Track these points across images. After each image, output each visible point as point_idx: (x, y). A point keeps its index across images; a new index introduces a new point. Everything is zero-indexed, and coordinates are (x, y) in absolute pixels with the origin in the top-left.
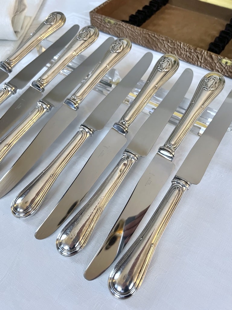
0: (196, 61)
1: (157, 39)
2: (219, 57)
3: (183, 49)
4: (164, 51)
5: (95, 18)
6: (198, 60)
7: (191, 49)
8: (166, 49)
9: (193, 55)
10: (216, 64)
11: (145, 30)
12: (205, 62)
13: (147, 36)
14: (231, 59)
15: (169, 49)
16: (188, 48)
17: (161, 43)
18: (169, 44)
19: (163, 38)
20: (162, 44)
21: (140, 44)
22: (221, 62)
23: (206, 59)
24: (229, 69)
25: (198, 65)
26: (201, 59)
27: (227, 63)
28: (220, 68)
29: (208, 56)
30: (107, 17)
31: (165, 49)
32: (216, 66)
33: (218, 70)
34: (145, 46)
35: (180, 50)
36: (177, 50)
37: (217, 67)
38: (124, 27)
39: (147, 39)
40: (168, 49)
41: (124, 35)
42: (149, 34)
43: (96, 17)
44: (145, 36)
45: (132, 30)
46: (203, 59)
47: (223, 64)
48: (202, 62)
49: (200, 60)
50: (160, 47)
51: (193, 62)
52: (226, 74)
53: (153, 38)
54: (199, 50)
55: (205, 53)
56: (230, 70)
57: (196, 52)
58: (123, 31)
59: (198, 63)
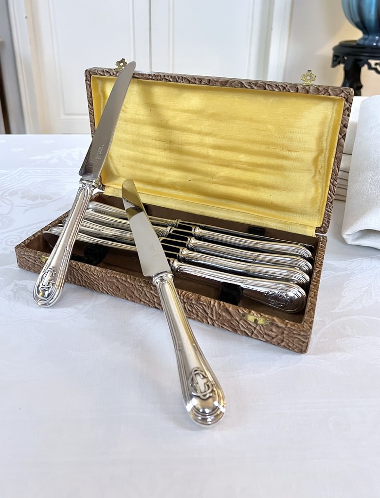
0: (203, 317)
1: (132, 284)
2: (241, 312)
4: (147, 302)
5: (25, 255)
6: (207, 316)
7: (192, 300)
8: (149, 299)
9: (198, 309)
10: (238, 322)
11: (109, 271)
12: (219, 319)
13: (115, 281)
14: (262, 314)
16: (185, 298)
17: (139, 290)
18: (151, 291)
19: (140, 282)
20: (142, 292)
21: (105, 292)
22: (247, 318)
23: (220, 315)
24: (262, 329)
25: (208, 323)
27: (256, 321)
28: (248, 328)
29: (222, 310)
30: (45, 253)
32: (240, 325)
33: (245, 332)
34: (114, 295)
37: (243, 326)
38: (74, 268)
39: (114, 284)
40: (152, 298)
41: (75, 280)
42: (117, 278)
43: (26, 253)
44: (110, 280)
45: (88, 272)
46: (214, 314)
47: (251, 322)
48: (215, 318)
49: (209, 315)
50: (138, 296)
51: (199, 319)
52: (260, 339)
53: (124, 283)
54: (205, 301)
55: (216, 304)
56: (266, 331)
57: (200, 304)
58: (72, 273)
59: (207, 320)
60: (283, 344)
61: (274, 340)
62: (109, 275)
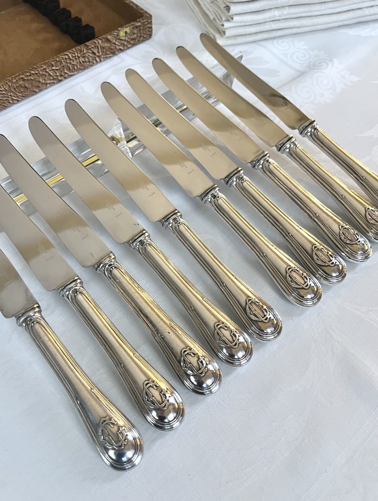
0: (93, 59)
1: (36, 74)
2: (115, 34)
3: (74, 59)
4: (52, 81)
6: (95, 57)
7: (83, 50)
9: (89, 55)
10: (115, 44)
12: (103, 52)
13: (21, 82)
15: (56, 73)
16: (79, 52)
17: (44, 74)
18: (53, 68)
20: (46, 75)
21: (15, 101)
22: (119, 36)
23: (103, 48)
24: (129, 37)
25: (97, 62)
26: (98, 52)
27: (126, 32)
28: (121, 44)
29: (104, 43)
31: (52, 78)
32: (116, 46)
33: (120, 49)
34: (24, 98)
35: (70, 63)
36: (68, 66)
37: (118, 45)
39: (21, 86)
42: (22, 78)
44: (17, 85)
47: (122, 37)
48: (101, 54)
49: (97, 54)
50: (44, 82)
51: (91, 64)
52: (129, 46)
53: (29, 78)
54: (92, 44)
56: (132, 37)
57: (90, 49)
59: (96, 60)
60: (142, 38)
61: (137, 40)
62: (15, 81)
